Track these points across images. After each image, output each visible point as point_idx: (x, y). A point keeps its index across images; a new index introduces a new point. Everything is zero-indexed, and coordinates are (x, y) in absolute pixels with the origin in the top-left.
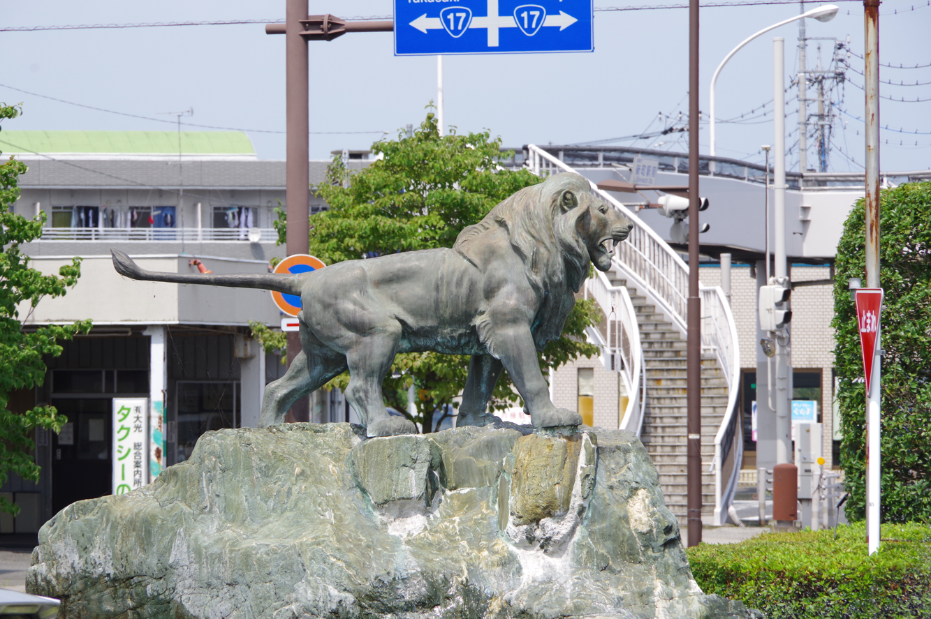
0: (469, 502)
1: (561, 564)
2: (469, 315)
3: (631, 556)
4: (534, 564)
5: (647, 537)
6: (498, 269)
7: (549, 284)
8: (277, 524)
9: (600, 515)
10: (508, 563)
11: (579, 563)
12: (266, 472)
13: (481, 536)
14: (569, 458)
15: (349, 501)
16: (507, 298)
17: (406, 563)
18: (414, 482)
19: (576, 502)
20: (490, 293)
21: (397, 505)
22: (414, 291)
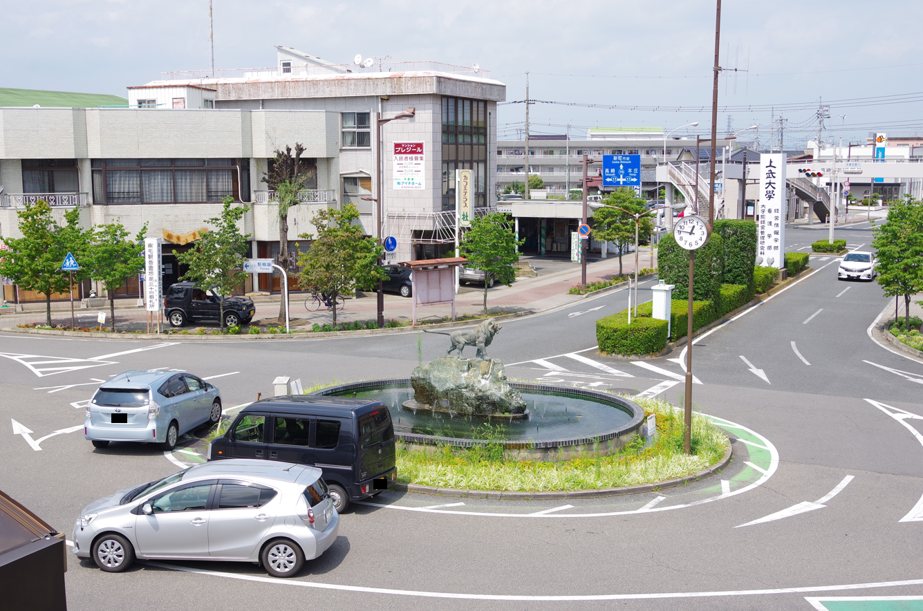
0: (475, 370)
1: (488, 382)
2: (475, 342)
3: (498, 381)
4: (483, 382)
5: (501, 378)
6: (480, 334)
7: (488, 337)
8: (445, 373)
9: (494, 374)
10: (479, 381)
11: (490, 382)
12: (443, 365)
13: (476, 376)
14: (489, 365)
15: (456, 370)
16: (481, 339)
17: (463, 381)
18: (465, 368)
19: (490, 372)
20: (478, 338)
21: (464, 371)
22: (467, 337)
